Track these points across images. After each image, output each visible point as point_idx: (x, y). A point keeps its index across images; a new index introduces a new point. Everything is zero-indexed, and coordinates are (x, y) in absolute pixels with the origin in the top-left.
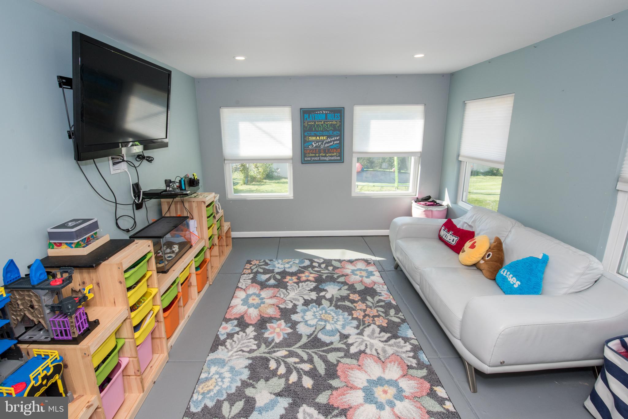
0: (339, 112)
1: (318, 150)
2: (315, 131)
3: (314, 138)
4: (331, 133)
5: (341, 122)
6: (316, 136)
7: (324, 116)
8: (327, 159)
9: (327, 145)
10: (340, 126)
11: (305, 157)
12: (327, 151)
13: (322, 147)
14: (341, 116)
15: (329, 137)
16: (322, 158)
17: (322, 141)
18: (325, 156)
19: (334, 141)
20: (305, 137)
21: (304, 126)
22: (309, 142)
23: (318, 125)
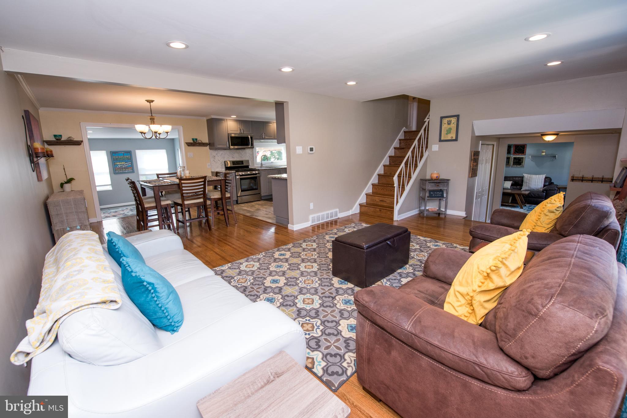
0: (129, 153)
1: (121, 168)
2: (119, 160)
3: (119, 163)
4: (127, 161)
5: (131, 156)
6: (120, 162)
7: (123, 154)
8: (126, 171)
9: (125, 166)
10: (131, 158)
11: (115, 171)
12: (126, 168)
13: (123, 167)
14: (130, 154)
15: (126, 162)
16: (124, 171)
17: (123, 164)
18: (126, 170)
19: (129, 164)
20: (114, 163)
21: (113, 159)
22: (117, 165)
23: (120, 158)
